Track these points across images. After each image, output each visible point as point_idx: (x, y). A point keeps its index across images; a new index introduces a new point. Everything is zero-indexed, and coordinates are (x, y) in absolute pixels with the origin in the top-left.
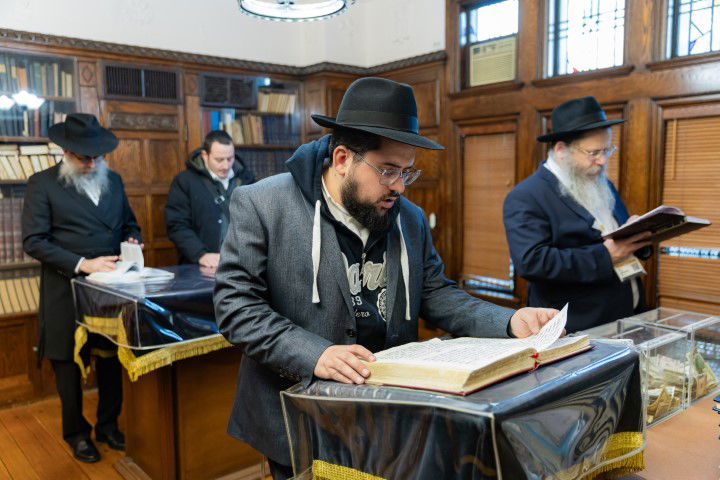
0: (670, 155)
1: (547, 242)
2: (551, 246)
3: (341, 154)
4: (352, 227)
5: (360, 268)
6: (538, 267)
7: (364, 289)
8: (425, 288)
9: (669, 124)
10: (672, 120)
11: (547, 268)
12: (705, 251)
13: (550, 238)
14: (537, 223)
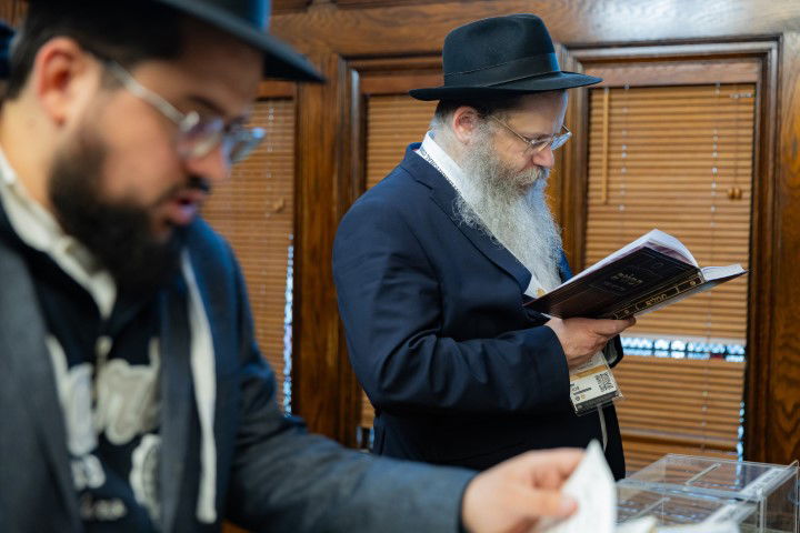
0: (598, 157)
1: (434, 326)
2: (440, 335)
3: (58, 65)
4: (72, 265)
5: (94, 377)
6: (418, 382)
7: (102, 437)
8: (241, 436)
9: (595, 96)
10: (601, 89)
11: (438, 387)
12: (662, 343)
13: (440, 318)
14: (414, 283)
